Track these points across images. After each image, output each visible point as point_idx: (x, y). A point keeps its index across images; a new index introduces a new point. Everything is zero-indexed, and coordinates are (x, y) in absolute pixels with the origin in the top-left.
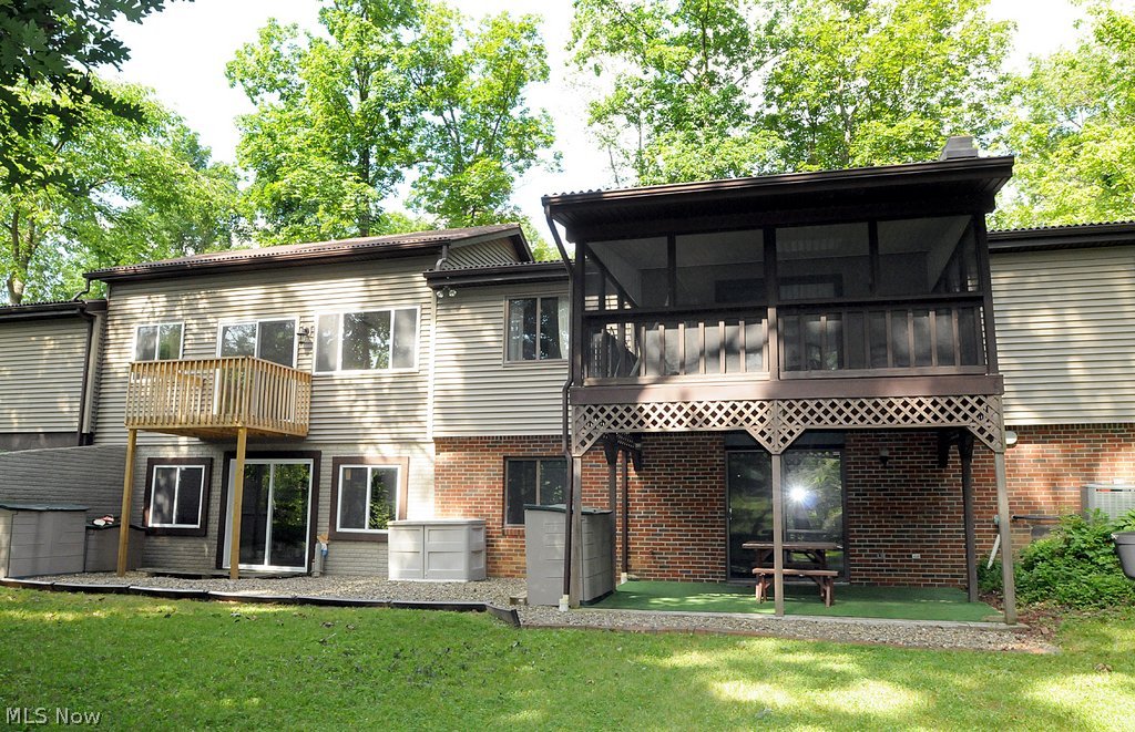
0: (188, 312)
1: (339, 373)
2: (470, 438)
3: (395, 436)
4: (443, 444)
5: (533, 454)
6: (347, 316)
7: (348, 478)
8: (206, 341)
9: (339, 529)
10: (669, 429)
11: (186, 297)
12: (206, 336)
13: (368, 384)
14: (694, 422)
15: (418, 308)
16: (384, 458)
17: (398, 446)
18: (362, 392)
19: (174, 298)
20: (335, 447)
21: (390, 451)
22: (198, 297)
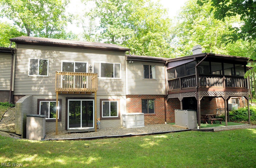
0: (49, 56)
1: (100, 78)
2: (134, 95)
3: (116, 94)
4: (128, 96)
5: (147, 98)
6: (102, 64)
7: (104, 104)
8: (57, 65)
9: (102, 117)
10: (212, 96)
11: (48, 52)
12: (57, 64)
13: (108, 81)
14: (215, 95)
15: (120, 64)
16: (114, 99)
17: (116, 96)
18: (106, 83)
19: (44, 52)
20: (100, 96)
21: (115, 97)
22: (53, 52)
